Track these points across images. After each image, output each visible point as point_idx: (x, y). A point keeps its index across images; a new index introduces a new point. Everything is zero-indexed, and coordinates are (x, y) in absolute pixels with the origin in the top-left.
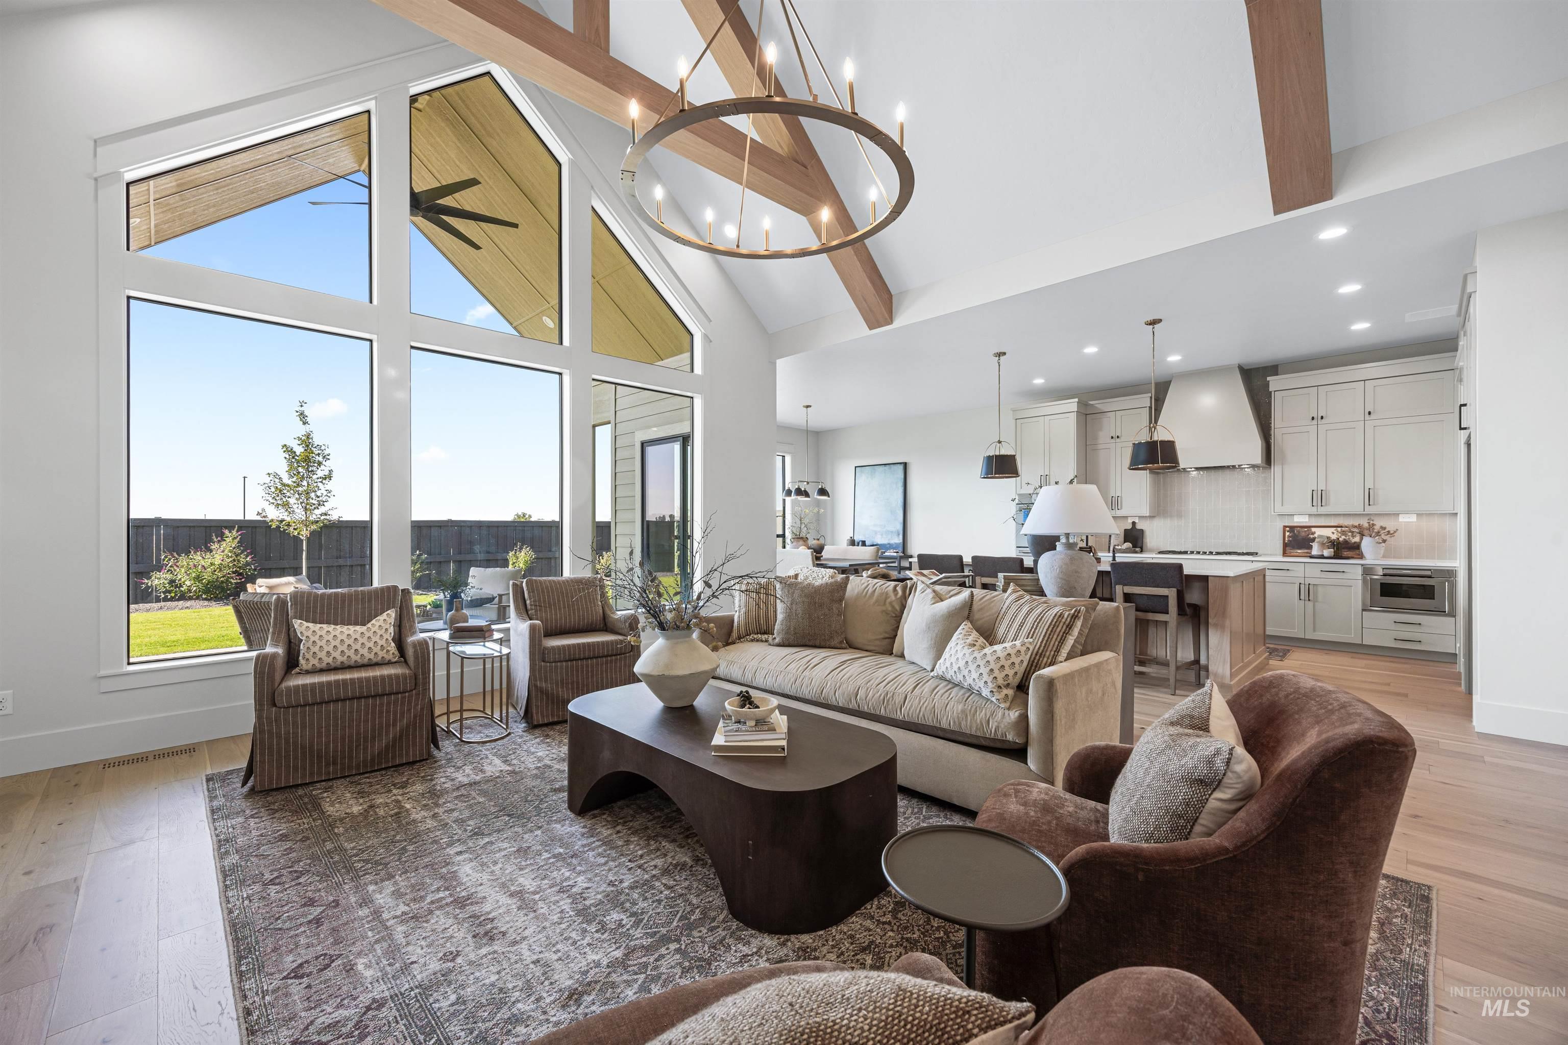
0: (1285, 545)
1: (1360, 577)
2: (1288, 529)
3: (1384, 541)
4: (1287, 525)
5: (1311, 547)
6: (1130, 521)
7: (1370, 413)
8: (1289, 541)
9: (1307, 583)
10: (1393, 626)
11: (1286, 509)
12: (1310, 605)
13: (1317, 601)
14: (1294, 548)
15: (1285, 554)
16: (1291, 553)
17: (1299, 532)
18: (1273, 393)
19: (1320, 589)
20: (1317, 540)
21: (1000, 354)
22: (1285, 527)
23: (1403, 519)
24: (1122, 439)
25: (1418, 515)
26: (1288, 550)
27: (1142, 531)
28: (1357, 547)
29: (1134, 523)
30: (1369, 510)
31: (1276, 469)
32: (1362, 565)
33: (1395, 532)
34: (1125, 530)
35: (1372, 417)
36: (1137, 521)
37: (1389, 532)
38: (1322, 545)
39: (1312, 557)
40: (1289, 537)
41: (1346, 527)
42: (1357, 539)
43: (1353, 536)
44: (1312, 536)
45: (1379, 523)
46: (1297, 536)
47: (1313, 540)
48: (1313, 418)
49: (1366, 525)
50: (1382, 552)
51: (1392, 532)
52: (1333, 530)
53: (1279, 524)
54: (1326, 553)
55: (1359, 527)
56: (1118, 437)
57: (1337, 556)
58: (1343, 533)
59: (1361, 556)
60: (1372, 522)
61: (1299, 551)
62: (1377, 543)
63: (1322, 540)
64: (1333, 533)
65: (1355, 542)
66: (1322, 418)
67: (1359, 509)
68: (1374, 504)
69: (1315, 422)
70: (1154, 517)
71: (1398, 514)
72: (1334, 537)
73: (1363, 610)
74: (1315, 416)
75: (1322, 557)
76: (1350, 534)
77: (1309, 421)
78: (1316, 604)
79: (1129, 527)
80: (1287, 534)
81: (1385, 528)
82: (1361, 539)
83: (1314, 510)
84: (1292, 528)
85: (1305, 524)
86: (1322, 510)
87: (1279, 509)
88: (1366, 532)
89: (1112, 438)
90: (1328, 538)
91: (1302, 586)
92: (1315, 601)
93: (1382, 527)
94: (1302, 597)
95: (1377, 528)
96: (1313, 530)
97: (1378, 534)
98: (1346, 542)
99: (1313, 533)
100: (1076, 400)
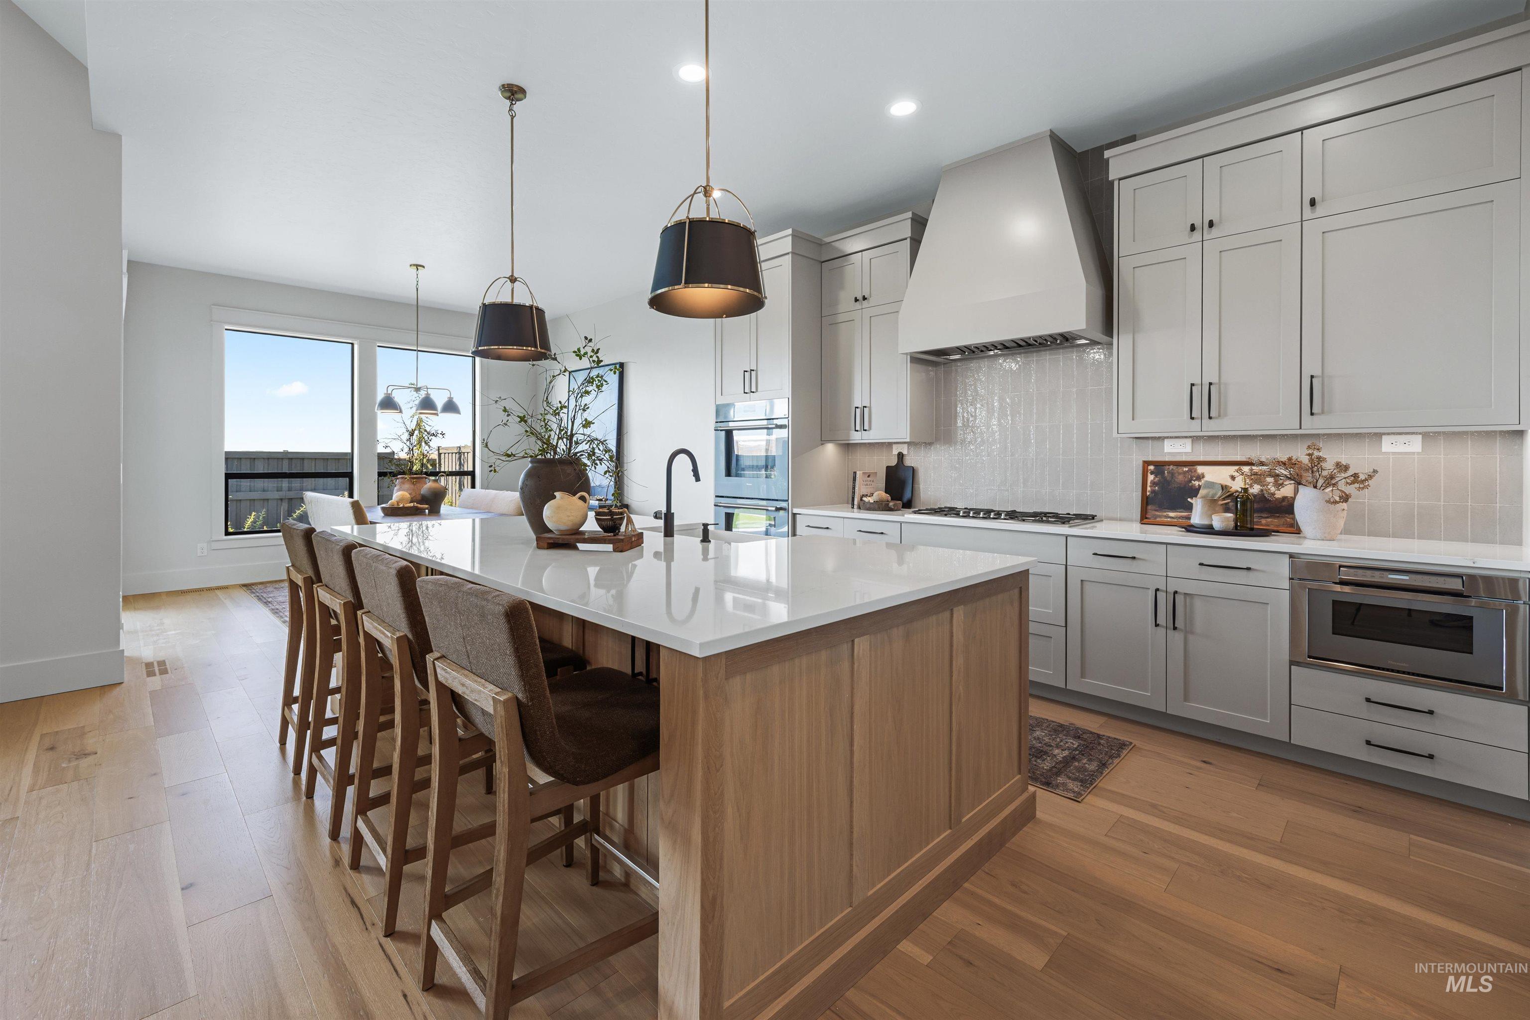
0: (1146, 502)
1: (1286, 584)
2: (1151, 468)
3: (1345, 498)
4: (1150, 459)
5: (1189, 507)
6: (895, 451)
7: (1313, 203)
8: (1153, 492)
9: (1171, 590)
10: (1365, 710)
11: (1146, 426)
12: (1177, 638)
13: (1192, 633)
14: (1162, 507)
15: (1144, 518)
16: (1156, 517)
17: (1172, 474)
18: (1116, 183)
19: (1198, 604)
20: (1202, 492)
21: (513, 92)
22: (1147, 463)
23: (1388, 445)
24: (872, 301)
25: (1426, 436)
26: (1152, 511)
27: (913, 470)
28: (1285, 508)
29: (901, 456)
30: (1311, 425)
31: (1123, 342)
32: (1291, 556)
33: (1370, 477)
34: (887, 467)
35: (1320, 210)
36: (905, 452)
37: (1356, 476)
38: (1212, 503)
39: (1190, 529)
40: (1154, 484)
41: (1262, 464)
42: (1287, 490)
43: (1279, 486)
44: (1197, 483)
45: (1332, 456)
46: (1169, 483)
47: (1195, 492)
48: (1193, 228)
49: (1305, 460)
50: (1341, 523)
51: (1362, 477)
52: (1232, 470)
53: (1137, 457)
54: (1220, 520)
55: (1289, 463)
56: (864, 298)
57: (1242, 529)
58: (1257, 478)
59: (1295, 530)
60: (1316, 453)
61: (1172, 514)
62: (1328, 502)
63: (1212, 492)
64: (1233, 478)
65: (1284, 498)
66: (1211, 224)
67: (1288, 423)
68: (1323, 412)
69: (1197, 235)
70: (930, 444)
71: (1379, 436)
72: (1237, 485)
73: (1292, 663)
74: (1198, 224)
75: (1209, 530)
76: (1270, 480)
77: (1184, 235)
78: (1191, 638)
79: (894, 462)
80: (1151, 478)
81: (1346, 468)
82: (1296, 492)
83: (1194, 428)
84: (1160, 466)
85: (1184, 458)
86: (1212, 427)
87: (1129, 427)
88: (1308, 476)
89: (856, 300)
90: (1224, 488)
91: (1161, 596)
92: (1188, 631)
93: (1338, 465)
94: (1161, 620)
95: (1329, 466)
96: (1200, 469)
97: (1330, 481)
98: (1262, 498)
99: (1200, 477)
100: (789, 231)
